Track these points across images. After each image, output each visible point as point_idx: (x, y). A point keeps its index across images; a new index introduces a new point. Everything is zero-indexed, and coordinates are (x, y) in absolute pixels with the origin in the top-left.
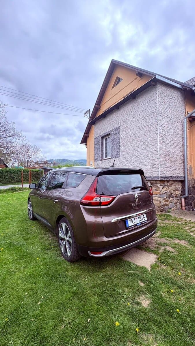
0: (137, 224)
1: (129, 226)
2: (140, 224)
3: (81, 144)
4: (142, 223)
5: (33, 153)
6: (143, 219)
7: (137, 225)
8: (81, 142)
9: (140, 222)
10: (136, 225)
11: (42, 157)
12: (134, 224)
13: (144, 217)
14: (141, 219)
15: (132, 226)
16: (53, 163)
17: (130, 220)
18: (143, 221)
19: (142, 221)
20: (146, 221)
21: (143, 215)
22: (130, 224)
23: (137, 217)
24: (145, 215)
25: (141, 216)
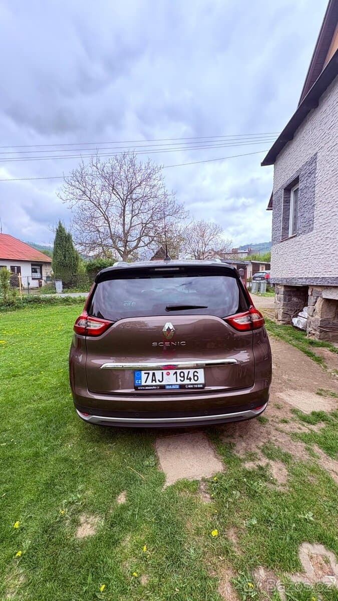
0: (168, 385)
1: (143, 383)
2: (178, 387)
3: (268, 210)
4: (182, 387)
5: (212, 237)
6: (190, 379)
7: (167, 387)
8: (268, 207)
9: (179, 382)
10: (163, 387)
11: (225, 242)
12: (158, 383)
13: (194, 376)
14: (184, 377)
15: (152, 386)
16: (247, 251)
17: (149, 374)
18: (190, 383)
19: (186, 382)
20: (201, 386)
21: (192, 371)
22: (145, 380)
23: (174, 371)
24: (201, 373)
25: (186, 372)
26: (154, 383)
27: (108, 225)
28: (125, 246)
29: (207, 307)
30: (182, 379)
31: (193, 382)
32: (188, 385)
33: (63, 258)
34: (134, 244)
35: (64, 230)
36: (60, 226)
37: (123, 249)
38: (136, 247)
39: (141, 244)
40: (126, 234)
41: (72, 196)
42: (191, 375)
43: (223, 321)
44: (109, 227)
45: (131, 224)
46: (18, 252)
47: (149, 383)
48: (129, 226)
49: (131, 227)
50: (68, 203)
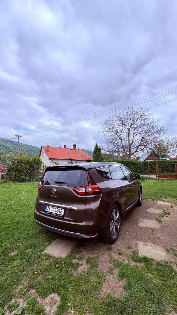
0: (53, 213)
2: (55, 214)
7: (53, 214)
9: (56, 213)
10: (51, 213)
13: (61, 211)
14: (58, 211)
17: (49, 207)
19: (58, 213)
20: (62, 216)
21: (61, 209)
22: (47, 209)
23: (56, 208)
24: (63, 210)
25: (59, 209)
26: (49, 211)
27: (121, 142)
28: (130, 152)
29: (68, 183)
30: (57, 211)
31: (60, 214)
32: (58, 214)
33: (96, 159)
34: (135, 150)
35: (98, 146)
36: (96, 145)
37: (128, 153)
38: (136, 151)
39: (139, 149)
40: (130, 145)
41: (104, 131)
42: (60, 211)
43: (72, 189)
44: (122, 142)
45: (133, 140)
46: (83, 157)
47: (48, 211)
48: (132, 141)
49: (133, 141)
50: (103, 134)
